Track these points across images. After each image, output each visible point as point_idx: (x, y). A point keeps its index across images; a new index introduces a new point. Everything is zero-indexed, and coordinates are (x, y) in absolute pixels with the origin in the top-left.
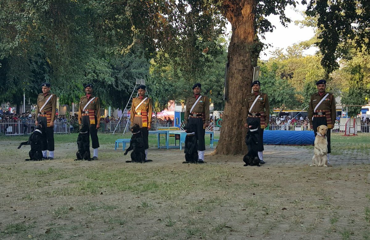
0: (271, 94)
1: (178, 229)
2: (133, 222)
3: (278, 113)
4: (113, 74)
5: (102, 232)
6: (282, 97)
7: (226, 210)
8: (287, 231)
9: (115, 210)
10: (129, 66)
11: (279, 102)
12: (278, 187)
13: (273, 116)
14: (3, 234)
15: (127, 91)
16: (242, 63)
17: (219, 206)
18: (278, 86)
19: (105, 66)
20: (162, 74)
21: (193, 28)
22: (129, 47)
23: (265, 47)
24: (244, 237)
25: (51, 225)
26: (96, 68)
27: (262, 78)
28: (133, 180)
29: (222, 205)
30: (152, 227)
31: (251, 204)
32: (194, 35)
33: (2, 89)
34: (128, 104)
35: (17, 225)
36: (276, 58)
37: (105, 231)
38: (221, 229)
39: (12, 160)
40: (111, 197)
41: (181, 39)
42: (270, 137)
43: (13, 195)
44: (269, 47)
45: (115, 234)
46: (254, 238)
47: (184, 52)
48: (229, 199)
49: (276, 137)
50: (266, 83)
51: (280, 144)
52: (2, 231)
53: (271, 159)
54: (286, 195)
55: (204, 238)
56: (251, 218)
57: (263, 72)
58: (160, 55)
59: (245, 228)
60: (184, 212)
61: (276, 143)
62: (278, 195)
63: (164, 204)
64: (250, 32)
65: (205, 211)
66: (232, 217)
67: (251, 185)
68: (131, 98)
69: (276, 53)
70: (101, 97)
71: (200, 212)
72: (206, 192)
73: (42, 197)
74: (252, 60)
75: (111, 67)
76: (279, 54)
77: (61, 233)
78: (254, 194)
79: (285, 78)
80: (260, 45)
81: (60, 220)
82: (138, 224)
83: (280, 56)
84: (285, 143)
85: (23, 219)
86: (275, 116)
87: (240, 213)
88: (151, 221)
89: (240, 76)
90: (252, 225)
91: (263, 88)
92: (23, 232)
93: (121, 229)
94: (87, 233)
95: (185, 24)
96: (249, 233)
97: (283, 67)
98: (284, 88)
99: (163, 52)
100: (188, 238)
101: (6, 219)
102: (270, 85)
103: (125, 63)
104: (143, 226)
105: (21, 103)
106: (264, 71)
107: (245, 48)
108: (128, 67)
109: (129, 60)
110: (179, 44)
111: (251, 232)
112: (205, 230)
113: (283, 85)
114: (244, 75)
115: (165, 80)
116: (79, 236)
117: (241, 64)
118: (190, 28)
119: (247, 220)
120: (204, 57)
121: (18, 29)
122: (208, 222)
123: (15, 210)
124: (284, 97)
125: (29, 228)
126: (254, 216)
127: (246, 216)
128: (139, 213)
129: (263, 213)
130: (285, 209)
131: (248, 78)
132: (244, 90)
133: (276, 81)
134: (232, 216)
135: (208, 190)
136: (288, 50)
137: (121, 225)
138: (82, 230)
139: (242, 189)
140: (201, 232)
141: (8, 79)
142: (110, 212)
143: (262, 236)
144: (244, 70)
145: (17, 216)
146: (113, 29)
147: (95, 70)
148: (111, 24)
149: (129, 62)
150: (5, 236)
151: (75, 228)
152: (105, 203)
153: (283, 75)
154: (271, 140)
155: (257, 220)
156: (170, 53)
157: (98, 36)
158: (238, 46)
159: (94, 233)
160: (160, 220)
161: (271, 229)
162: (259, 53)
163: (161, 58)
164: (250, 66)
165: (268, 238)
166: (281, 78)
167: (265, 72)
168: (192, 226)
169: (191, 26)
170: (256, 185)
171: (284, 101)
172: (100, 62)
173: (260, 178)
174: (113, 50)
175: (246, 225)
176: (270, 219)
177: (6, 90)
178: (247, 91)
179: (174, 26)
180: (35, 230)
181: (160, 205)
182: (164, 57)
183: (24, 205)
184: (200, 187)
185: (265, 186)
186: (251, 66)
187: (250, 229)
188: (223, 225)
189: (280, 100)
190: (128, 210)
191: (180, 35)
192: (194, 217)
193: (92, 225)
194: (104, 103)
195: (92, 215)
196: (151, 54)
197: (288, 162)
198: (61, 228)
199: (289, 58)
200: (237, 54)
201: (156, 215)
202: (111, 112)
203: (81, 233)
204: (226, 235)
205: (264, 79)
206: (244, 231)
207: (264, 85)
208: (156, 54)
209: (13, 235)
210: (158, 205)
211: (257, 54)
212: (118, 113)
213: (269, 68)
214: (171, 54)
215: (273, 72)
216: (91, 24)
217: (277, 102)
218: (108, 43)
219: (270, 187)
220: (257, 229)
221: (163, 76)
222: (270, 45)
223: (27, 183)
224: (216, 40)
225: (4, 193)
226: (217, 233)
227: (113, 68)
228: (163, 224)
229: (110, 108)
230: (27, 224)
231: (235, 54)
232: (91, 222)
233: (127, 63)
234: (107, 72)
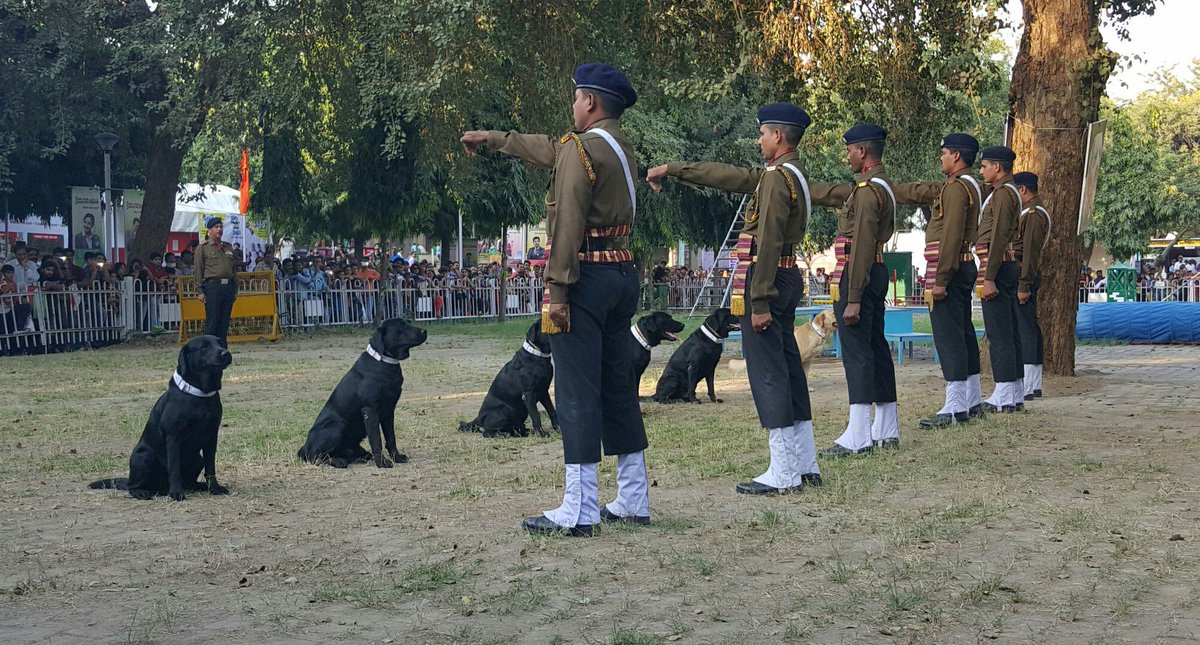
0: (1143, 197)
1: (864, 592)
2: (737, 568)
3: (1163, 249)
4: (688, 153)
5: (653, 593)
6: (1177, 205)
7: (1003, 537)
8: (1183, 606)
9: (690, 532)
10: (731, 129)
11: (1165, 218)
12: (1159, 471)
13: (1148, 260)
14: (399, 591)
15: (729, 198)
16: (1054, 114)
17: (982, 527)
18: (1162, 172)
19: (669, 131)
20: (824, 148)
21: (910, 16)
22: (729, 78)
23: (1122, 62)
24: (1054, 620)
25: (523, 569)
26: (645, 138)
27: (1117, 150)
28: (739, 446)
29: (989, 524)
30: (787, 583)
31: (1076, 522)
32: (915, 37)
33: (405, 200)
34: (731, 233)
35: (436, 567)
36: (1158, 93)
37: (661, 592)
38: (987, 594)
39: (430, 387)
40: (679, 493)
41: (875, 49)
42: (1137, 320)
43: (428, 483)
44: (1135, 62)
45: (687, 602)
46: (1084, 624)
47: (885, 87)
48: (1012, 505)
49: (1156, 321)
50: (1126, 165)
51: (1167, 343)
52: (398, 582)
53: (1139, 386)
54: (1183, 497)
55: (936, 619)
56: (1076, 565)
57: (1118, 133)
58: (819, 97)
59: (1057, 593)
60: (880, 542)
61: (1157, 340)
62: (1157, 494)
63: (825, 516)
64: (1078, 22)
65: (943, 541)
66: (1019, 559)
67: (1079, 464)
68: (739, 216)
69: (1155, 76)
70: (657, 215)
71: (926, 542)
72: (944, 486)
73: (500, 492)
74: (1085, 103)
75: (684, 134)
76: (1165, 81)
77: (545, 594)
78: (1086, 492)
79: (1184, 148)
80: (1106, 60)
81: (544, 557)
82: (750, 574)
83: (1170, 84)
84: (1184, 339)
85: (450, 553)
86: (1155, 258)
87: (1042, 549)
88: (787, 565)
89: (1045, 150)
90: (1078, 585)
91: (1119, 179)
92: (449, 589)
93: (703, 585)
94: (615, 596)
95: (887, 8)
96: (1068, 609)
97: (1179, 116)
98: (1180, 179)
99: (826, 88)
100: (889, 619)
101: (409, 551)
102: (1139, 171)
103: (721, 123)
104: (765, 580)
105: (454, 236)
106: (1121, 130)
107: (1062, 69)
108: (729, 132)
109: (733, 114)
110: (871, 65)
111: (1075, 610)
112: (939, 595)
113: (1179, 171)
114: (1059, 148)
115: (832, 166)
116: (592, 603)
117: (1049, 117)
118: (901, 17)
119: (1063, 571)
120: (944, 100)
121: (439, 45)
122: (950, 573)
123: (431, 527)
124: (1182, 203)
125: (463, 577)
126: (1086, 559)
127: (1061, 557)
128: (756, 542)
129: (1112, 549)
130: (1179, 538)
131: (1071, 156)
132: (1058, 190)
133: (1157, 157)
134: (1019, 556)
135: (950, 478)
136: (1193, 66)
137: (706, 575)
138: (602, 588)
139: (1050, 476)
140: (927, 604)
141: (419, 175)
142: (676, 538)
143: (1107, 620)
144: (1058, 133)
145: (435, 544)
146: (688, 30)
147: (641, 144)
148: (682, 16)
149: (733, 119)
150: (403, 598)
151: (584, 581)
152: (663, 511)
153: (1178, 141)
154: (1142, 332)
155: (1095, 571)
156: (844, 93)
157: (649, 53)
158: (1040, 64)
159: (632, 597)
160: (812, 563)
161: (1136, 599)
162: (1104, 83)
163: (819, 104)
164: (1077, 120)
165: (1127, 625)
166: (1173, 148)
167: (1123, 132)
168: (902, 585)
169: (904, 13)
170: (1093, 466)
171: (1182, 216)
172: (654, 121)
173: (1105, 443)
174: (684, 88)
175: (1061, 586)
176: (1131, 570)
177: (415, 202)
178: (1069, 193)
179: (857, 15)
180: (481, 583)
181: (812, 520)
182: (830, 101)
183: (454, 512)
184: (929, 469)
185: (1120, 467)
186: (1081, 121)
187: (1073, 598)
188: (993, 584)
189: (1169, 212)
190: (722, 535)
191: (872, 38)
192: (908, 558)
193: (628, 573)
194: (666, 230)
195: (629, 545)
196: (792, 95)
197: (1192, 396)
198: (545, 580)
199: (1196, 90)
200: (1039, 88)
201: (802, 549)
202: (686, 255)
203: (597, 594)
204: (1000, 613)
205: (1120, 153)
206: (1055, 604)
207: (1121, 171)
208: (807, 94)
209: (423, 596)
210: (806, 521)
211: (1098, 85)
212: (705, 258)
213: (1136, 122)
214: (847, 92)
215: (1150, 131)
216: (629, 19)
217: (1160, 220)
218: (674, 70)
219: (1136, 470)
220: (1092, 599)
221: (826, 155)
222: (1137, 57)
223: (463, 450)
224: (980, 49)
225: (407, 479)
226: (974, 607)
227: (690, 137)
228: (821, 575)
229: (682, 245)
230: (459, 568)
231: (1032, 87)
232: (625, 565)
233: (727, 121)
234: (672, 147)
